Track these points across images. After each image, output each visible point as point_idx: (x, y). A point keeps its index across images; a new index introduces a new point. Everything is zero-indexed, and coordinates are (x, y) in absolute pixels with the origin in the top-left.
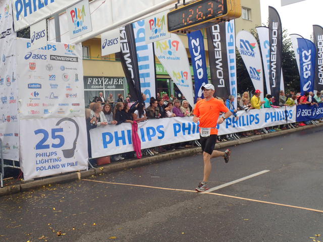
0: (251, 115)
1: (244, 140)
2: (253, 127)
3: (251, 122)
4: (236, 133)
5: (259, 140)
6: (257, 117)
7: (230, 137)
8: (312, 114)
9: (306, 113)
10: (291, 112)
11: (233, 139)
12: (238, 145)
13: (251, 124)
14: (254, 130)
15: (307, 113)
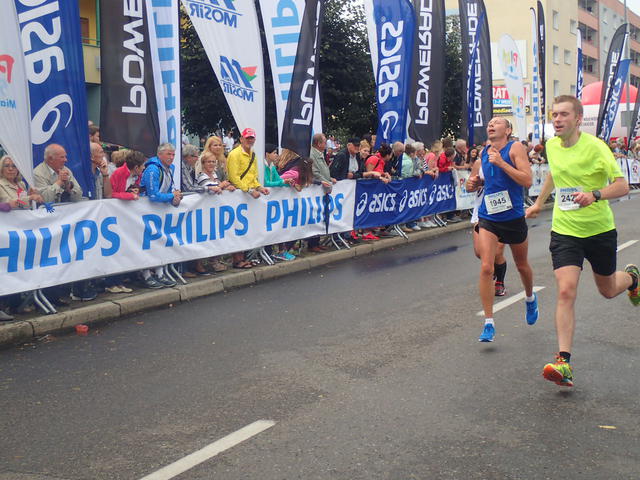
0: (224, 209)
1: (199, 287)
2: (230, 244)
3: (223, 227)
4: (177, 265)
5: (246, 286)
6: (243, 213)
7: (155, 276)
8: (397, 206)
9: (380, 203)
10: (340, 200)
11: (167, 285)
12: (180, 302)
13: (222, 236)
14: (234, 255)
15: (385, 201)
